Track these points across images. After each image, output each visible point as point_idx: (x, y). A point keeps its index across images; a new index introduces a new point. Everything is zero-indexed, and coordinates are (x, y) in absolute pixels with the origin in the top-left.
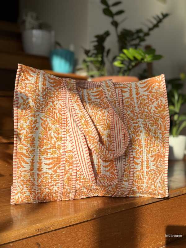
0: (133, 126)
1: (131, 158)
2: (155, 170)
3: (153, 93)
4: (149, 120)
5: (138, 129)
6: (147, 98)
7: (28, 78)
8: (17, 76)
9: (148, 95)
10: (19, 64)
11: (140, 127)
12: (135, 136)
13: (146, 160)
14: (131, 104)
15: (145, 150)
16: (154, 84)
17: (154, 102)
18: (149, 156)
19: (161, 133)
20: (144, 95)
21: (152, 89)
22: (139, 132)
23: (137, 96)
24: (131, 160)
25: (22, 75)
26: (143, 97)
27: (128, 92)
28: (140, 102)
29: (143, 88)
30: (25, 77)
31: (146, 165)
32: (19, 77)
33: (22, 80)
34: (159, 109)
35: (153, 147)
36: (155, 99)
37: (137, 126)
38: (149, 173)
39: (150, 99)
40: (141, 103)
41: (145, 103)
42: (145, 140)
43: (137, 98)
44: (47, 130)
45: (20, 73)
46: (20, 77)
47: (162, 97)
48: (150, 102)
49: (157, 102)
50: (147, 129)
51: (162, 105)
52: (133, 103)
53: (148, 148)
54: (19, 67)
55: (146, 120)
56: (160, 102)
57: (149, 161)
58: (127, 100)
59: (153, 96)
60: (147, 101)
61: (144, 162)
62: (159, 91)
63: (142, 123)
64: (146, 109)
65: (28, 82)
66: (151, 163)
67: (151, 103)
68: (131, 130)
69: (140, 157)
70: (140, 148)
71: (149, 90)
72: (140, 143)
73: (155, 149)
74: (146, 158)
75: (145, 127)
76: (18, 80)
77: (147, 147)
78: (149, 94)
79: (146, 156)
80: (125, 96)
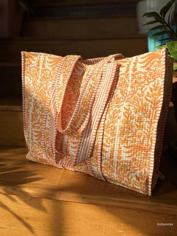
0: (114, 110)
1: (99, 144)
2: (129, 162)
3: (152, 71)
4: (135, 105)
5: (117, 114)
6: (144, 76)
7: (32, 62)
8: (23, 62)
9: (145, 73)
10: (22, 52)
11: (121, 112)
12: (111, 121)
13: (118, 149)
14: (125, 81)
15: (119, 139)
16: (154, 60)
17: (150, 82)
18: (122, 146)
19: (148, 122)
20: (141, 72)
21: (151, 66)
22: (117, 118)
23: (133, 73)
24: (99, 147)
25: (27, 61)
26: (139, 75)
27: (125, 67)
28: (136, 80)
29: (142, 63)
30: (29, 62)
31: (117, 155)
32: (24, 63)
33: (27, 65)
34: (154, 91)
35: (133, 137)
36: (152, 78)
37: (117, 110)
38: (121, 163)
39: (146, 78)
40: (136, 82)
41: (141, 82)
42: (121, 128)
43: (133, 75)
44: (36, 108)
45: (25, 59)
46: (26, 63)
47: (159, 77)
48: (146, 81)
49: (154, 83)
50: (127, 115)
51: (158, 87)
52: (127, 81)
53: (124, 137)
54: (22, 55)
55: (131, 105)
56: (157, 82)
57: (122, 152)
58: (122, 76)
59: (151, 74)
60: (143, 80)
61: (115, 152)
62: (157, 69)
63: (124, 108)
64: (140, 90)
65: (32, 66)
66: (125, 154)
67: (147, 83)
68: (109, 114)
69: (110, 145)
70: (112, 136)
71: (148, 67)
72: (114, 130)
73: (135, 139)
74: (118, 147)
75: (126, 113)
76: (24, 65)
77: (122, 136)
78: (147, 71)
79: (118, 145)
80: (121, 72)
